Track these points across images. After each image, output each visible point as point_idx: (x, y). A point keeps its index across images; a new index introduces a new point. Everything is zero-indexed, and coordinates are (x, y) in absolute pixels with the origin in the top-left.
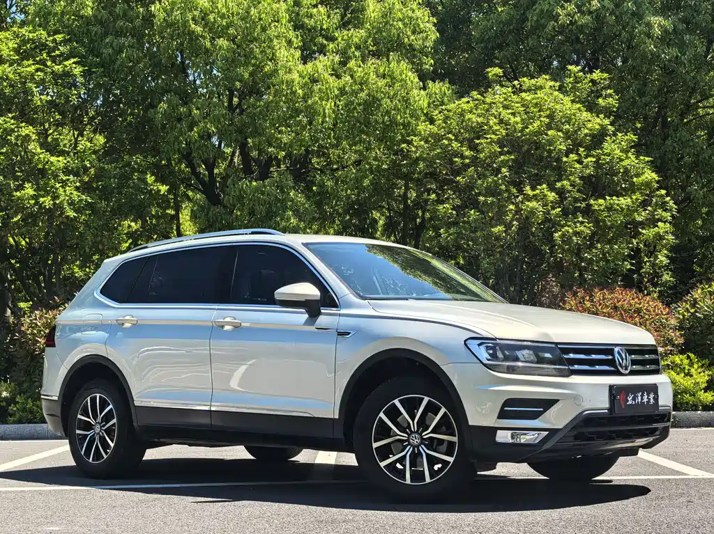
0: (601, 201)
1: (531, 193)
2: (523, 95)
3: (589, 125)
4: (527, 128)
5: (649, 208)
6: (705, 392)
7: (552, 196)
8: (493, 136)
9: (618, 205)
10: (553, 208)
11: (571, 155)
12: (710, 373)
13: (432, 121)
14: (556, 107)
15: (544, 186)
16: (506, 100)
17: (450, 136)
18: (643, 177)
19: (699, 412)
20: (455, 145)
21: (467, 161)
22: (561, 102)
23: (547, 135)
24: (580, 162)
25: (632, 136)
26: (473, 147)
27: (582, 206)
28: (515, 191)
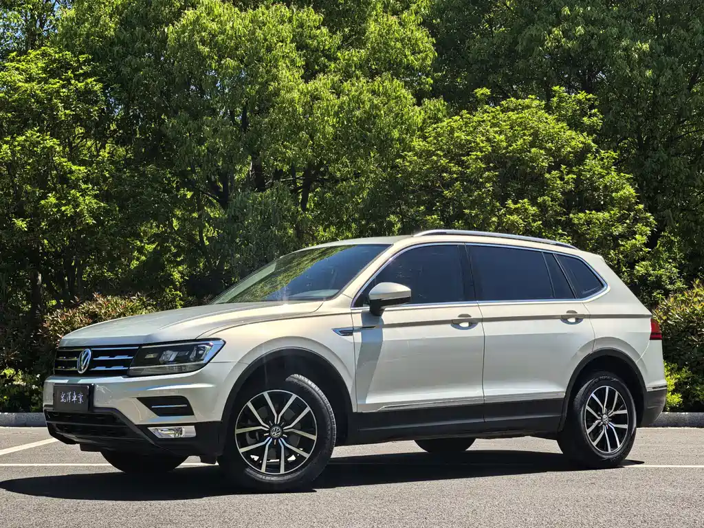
0: (581, 215)
1: (512, 206)
2: (510, 113)
3: (573, 143)
4: (511, 146)
5: (628, 221)
6: (672, 394)
7: (533, 210)
8: (479, 153)
9: (597, 219)
10: (534, 221)
11: (553, 172)
12: (679, 376)
13: (425, 138)
14: (540, 126)
15: (526, 200)
16: (493, 118)
17: (439, 152)
18: (621, 193)
19: (667, 413)
20: (444, 161)
21: (455, 176)
22: (545, 120)
23: (530, 152)
24: (562, 179)
25: (612, 153)
26: (461, 163)
27: (563, 219)
28: (498, 204)
